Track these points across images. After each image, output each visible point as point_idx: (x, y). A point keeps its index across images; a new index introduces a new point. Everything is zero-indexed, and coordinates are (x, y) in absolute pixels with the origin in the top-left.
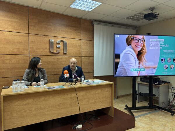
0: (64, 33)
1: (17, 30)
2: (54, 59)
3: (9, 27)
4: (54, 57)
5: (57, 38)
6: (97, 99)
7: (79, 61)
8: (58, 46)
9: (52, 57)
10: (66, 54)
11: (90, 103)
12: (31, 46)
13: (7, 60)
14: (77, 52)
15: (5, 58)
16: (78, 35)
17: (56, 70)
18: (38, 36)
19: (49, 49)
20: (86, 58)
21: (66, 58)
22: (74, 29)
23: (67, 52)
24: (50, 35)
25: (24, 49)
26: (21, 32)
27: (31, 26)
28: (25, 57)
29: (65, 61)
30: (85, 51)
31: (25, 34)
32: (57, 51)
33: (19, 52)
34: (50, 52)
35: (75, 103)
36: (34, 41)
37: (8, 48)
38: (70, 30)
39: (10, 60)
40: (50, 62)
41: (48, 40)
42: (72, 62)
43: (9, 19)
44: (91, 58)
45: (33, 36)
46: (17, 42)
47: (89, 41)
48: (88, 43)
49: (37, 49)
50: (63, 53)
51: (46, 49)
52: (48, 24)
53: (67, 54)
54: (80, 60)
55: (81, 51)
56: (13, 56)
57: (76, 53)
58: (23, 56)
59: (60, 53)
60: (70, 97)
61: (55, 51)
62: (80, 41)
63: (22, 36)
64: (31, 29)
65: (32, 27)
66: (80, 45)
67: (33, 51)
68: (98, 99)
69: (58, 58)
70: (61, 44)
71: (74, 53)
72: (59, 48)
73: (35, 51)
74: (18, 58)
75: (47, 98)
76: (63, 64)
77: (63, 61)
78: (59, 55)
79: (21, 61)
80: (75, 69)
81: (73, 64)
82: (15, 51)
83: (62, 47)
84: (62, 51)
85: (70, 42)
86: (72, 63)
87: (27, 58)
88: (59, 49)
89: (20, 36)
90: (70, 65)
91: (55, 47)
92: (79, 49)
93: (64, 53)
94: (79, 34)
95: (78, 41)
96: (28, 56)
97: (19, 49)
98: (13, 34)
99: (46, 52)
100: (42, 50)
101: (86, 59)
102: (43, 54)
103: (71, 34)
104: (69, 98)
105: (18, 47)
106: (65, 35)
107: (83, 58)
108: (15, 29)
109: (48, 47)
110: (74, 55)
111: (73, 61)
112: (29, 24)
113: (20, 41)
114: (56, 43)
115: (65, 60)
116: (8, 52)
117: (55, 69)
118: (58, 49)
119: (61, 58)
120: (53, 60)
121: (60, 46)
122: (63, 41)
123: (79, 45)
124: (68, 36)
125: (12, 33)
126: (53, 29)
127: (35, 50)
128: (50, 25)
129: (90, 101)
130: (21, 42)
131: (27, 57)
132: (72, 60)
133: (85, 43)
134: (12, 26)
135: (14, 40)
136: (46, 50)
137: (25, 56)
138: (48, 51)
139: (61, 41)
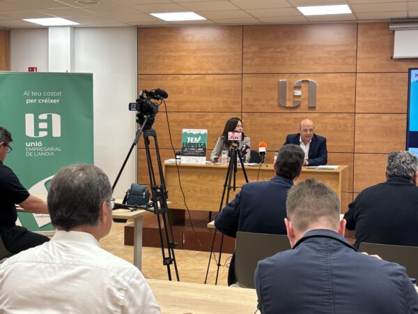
0: (311, 62)
1: (225, 69)
2: (287, 119)
3: (213, 67)
4: (288, 115)
5: (296, 77)
7: (349, 124)
9: (284, 115)
12: (246, 97)
13: (209, 120)
14: (344, 103)
15: (207, 118)
16: (348, 64)
18: (258, 77)
20: (368, 116)
21: (314, 118)
23: (317, 103)
24: (281, 72)
25: (234, 103)
26: (231, 72)
27: (247, 59)
30: (367, 99)
31: (235, 76)
32: (294, 104)
33: (227, 108)
34: (280, 106)
36: (250, 86)
37: (211, 102)
38: (326, 55)
39: (213, 121)
40: (278, 125)
45: (249, 77)
46: (225, 91)
48: (377, 79)
49: (255, 100)
50: (307, 108)
51: (272, 99)
52: (278, 50)
53: (317, 108)
54: (351, 121)
55: (353, 100)
56: (218, 114)
57: (341, 105)
59: (299, 108)
61: (289, 104)
62: (352, 76)
63: (232, 79)
64: (246, 65)
65: (248, 62)
66: (353, 85)
67: (248, 105)
69: (295, 119)
70: (305, 87)
71: (334, 106)
73: (251, 105)
78: (297, 111)
82: (221, 105)
83: (307, 93)
85: (326, 81)
86: (306, 130)
88: (299, 100)
89: (228, 79)
91: (288, 96)
93: (310, 106)
94: (351, 60)
95: (347, 76)
96: (239, 115)
97: (226, 102)
99: (271, 106)
100: (264, 103)
102: (267, 111)
103: (330, 64)
105: (225, 99)
106: (315, 67)
108: (222, 70)
109: (276, 96)
110: (336, 111)
112: (244, 56)
113: (229, 88)
114: (292, 86)
116: (210, 109)
118: (297, 99)
120: (285, 122)
121: (301, 92)
122: (307, 82)
123: (350, 87)
124: (320, 69)
125: (218, 77)
126: (287, 58)
127: (253, 104)
128: (281, 52)
130: (230, 90)
133: (368, 81)
134: (218, 65)
135: (220, 87)
136: (272, 102)
138: (276, 103)
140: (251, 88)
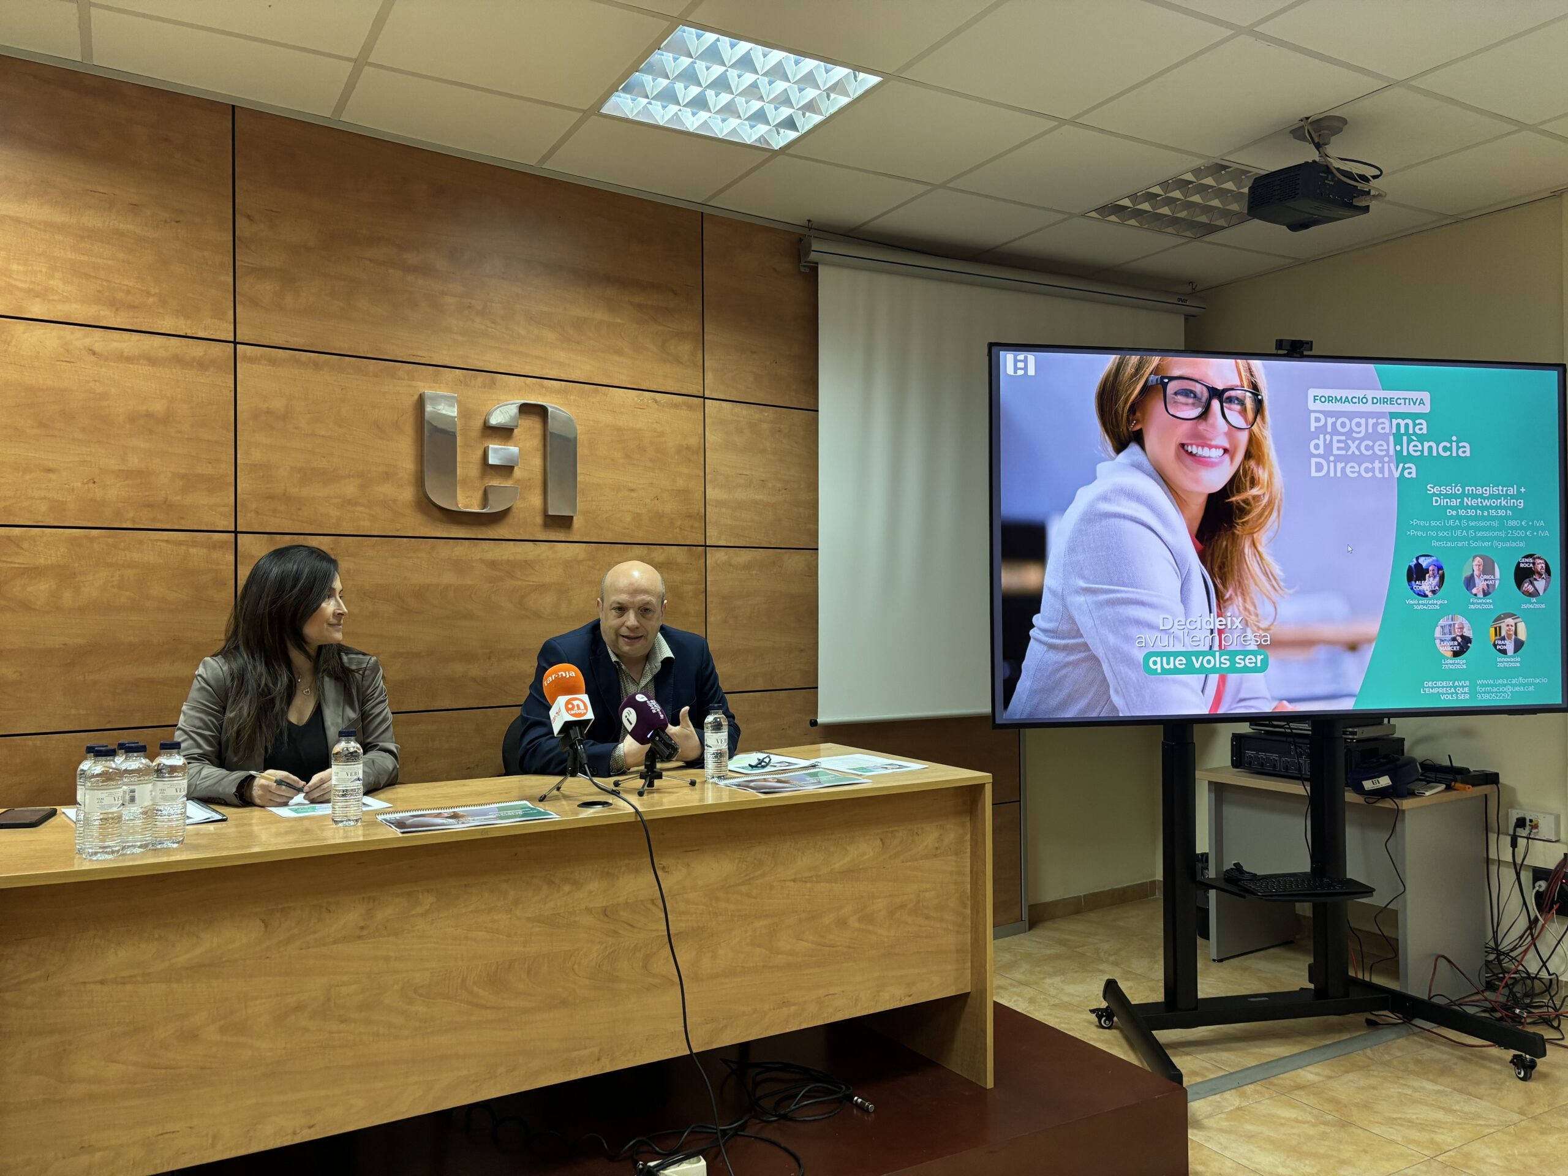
0: (549, 335)
1: (132, 307)
2: (459, 566)
3: (56, 283)
4: (461, 550)
5: (492, 385)
6: (842, 923)
7: (689, 588)
8: (498, 452)
9: (445, 550)
10: (564, 522)
11: (781, 959)
12: (257, 455)
13: (35, 572)
14: (669, 507)
15: (21, 560)
16: (677, 360)
17: (475, 670)
18: (317, 366)
19: (420, 481)
20: (745, 556)
21: (567, 564)
22: (639, 307)
23: (580, 506)
24: (424, 356)
25: (190, 482)
26: (166, 325)
27: (261, 272)
28: (193, 551)
29: (562, 590)
30: (741, 495)
31: (198, 350)
32: (485, 501)
33: (150, 506)
34: (426, 506)
35: (647, 959)
36: (278, 404)
37: (49, 470)
38: (600, 315)
39: (65, 575)
40: (420, 593)
41: (409, 402)
42: (623, 598)
43: (58, 217)
44: (794, 562)
45: (273, 362)
46: (133, 419)
47: (769, 413)
48: (765, 426)
49: (307, 475)
50: (539, 520)
51: (387, 477)
52: (411, 258)
53: (578, 522)
54: (694, 576)
55: (698, 496)
56: (92, 539)
57: (659, 516)
58: (180, 543)
59: (510, 519)
60: (599, 902)
61: (467, 501)
62: (690, 407)
63: (178, 360)
64: (255, 303)
65: (266, 289)
66: (694, 441)
67: (271, 497)
68: (854, 922)
69: (493, 564)
70: (529, 432)
71: (637, 517)
72: (506, 470)
73: (287, 498)
74: (136, 556)
75: (389, 910)
76: (537, 615)
77: (542, 588)
78: (501, 531)
79: (157, 590)
80: (648, 657)
81: (631, 619)
82: (114, 492)
83: (537, 461)
84: (536, 500)
85: (606, 418)
86: (622, 609)
87: (216, 555)
88: (508, 483)
89: (152, 361)
90: (609, 622)
91: (467, 464)
92: (681, 483)
93: (550, 513)
94: (685, 349)
95: (676, 406)
96: (222, 545)
97: (141, 476)
98: (98, 347)
99: (385, 504)
100: (350, 489)
101: (747, 567)
102: (366, 527)
103: (619, 352)
104: (589, 911)
105: (134, 462)
106: (561, 355)
107: (716, 557)
108: (113, 304)
109: (407, 464)
110: (640, 537)
111: (636, 591)
112: (243, 260)
113: (158, 407)
114: (478, 424)
115: (553, 575)
116: (43, 508)
117: (468, 657)
118: (496, 482)
119: (527, 564)
120: (449, 578)
121: (514, 449)
122: (541, 412)
123: (688, 448)
124: (582, 367)
125: (87, 341)
126: (451, 300)
127: (294, 491)
128: (425, 270)
129: (785, 942)
130: (166, 419)
131: (215, 546)
132: (623, 582)
133: (740, 431)
134: (87, 276)
135: (104, 396)
136: (386, 490)
137: (195, 544)
138: (407, 494)
139: (526, 409)
140: (285, 416)
